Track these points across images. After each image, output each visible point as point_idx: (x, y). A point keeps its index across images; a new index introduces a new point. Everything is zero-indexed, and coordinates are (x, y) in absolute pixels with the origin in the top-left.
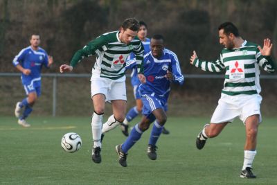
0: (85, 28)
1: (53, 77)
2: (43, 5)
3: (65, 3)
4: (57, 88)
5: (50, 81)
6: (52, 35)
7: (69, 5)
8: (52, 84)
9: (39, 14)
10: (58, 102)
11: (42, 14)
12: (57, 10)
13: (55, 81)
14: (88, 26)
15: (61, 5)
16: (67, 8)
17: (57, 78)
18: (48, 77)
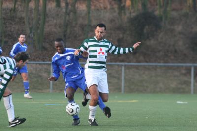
0: (145, 31)
1: (122, 65)
2: (116, 14)
3: (130, 13)
4: (125, 73)
5: (120, 68)
6: (121, 36)
7: (133, 15)
8: (121, 70)
9: (112, 21)
10: (125, 83)
11: (114, 20)
12: (125, 18)
13: (123, 68)
14: (146, 29)
15: (128, 14)
16: (132, 17)
17: (125, 66)
18: (118, 65)
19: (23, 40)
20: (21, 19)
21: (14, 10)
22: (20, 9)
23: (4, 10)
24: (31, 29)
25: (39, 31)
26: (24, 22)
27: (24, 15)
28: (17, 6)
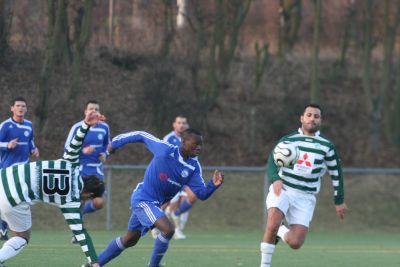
19: (182, 128)
20: (357, 82)
21: (342, 63)
22: (353, 60)
23: (321, 63)
24: (375, 103)
25: (393, 107)
26: (362, 89)
27: (361, 73)
28: (347, 56)
